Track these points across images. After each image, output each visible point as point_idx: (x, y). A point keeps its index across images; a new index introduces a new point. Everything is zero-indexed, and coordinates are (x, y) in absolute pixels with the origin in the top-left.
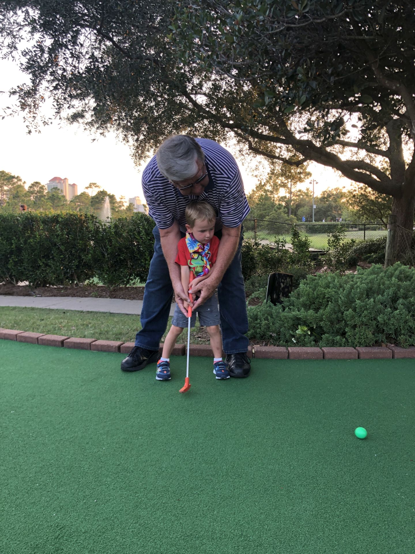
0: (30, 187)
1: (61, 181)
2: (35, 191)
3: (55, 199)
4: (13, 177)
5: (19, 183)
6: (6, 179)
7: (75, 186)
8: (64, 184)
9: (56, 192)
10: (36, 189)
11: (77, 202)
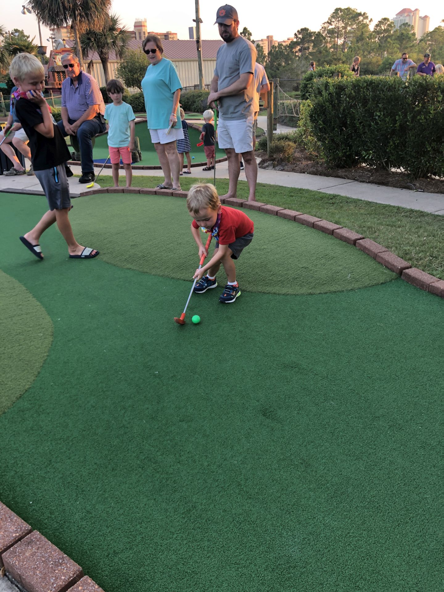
0: (377, 26)
1: (410, 14)
2: (382, 29)
3: (403, 39)
4: (360, 14)
5: (365, 21)
6: (352, 17)
7: (427, 19)
8: (414, 17)
9: (405, 30)
10: (383, 28)
11: (429, 40)
